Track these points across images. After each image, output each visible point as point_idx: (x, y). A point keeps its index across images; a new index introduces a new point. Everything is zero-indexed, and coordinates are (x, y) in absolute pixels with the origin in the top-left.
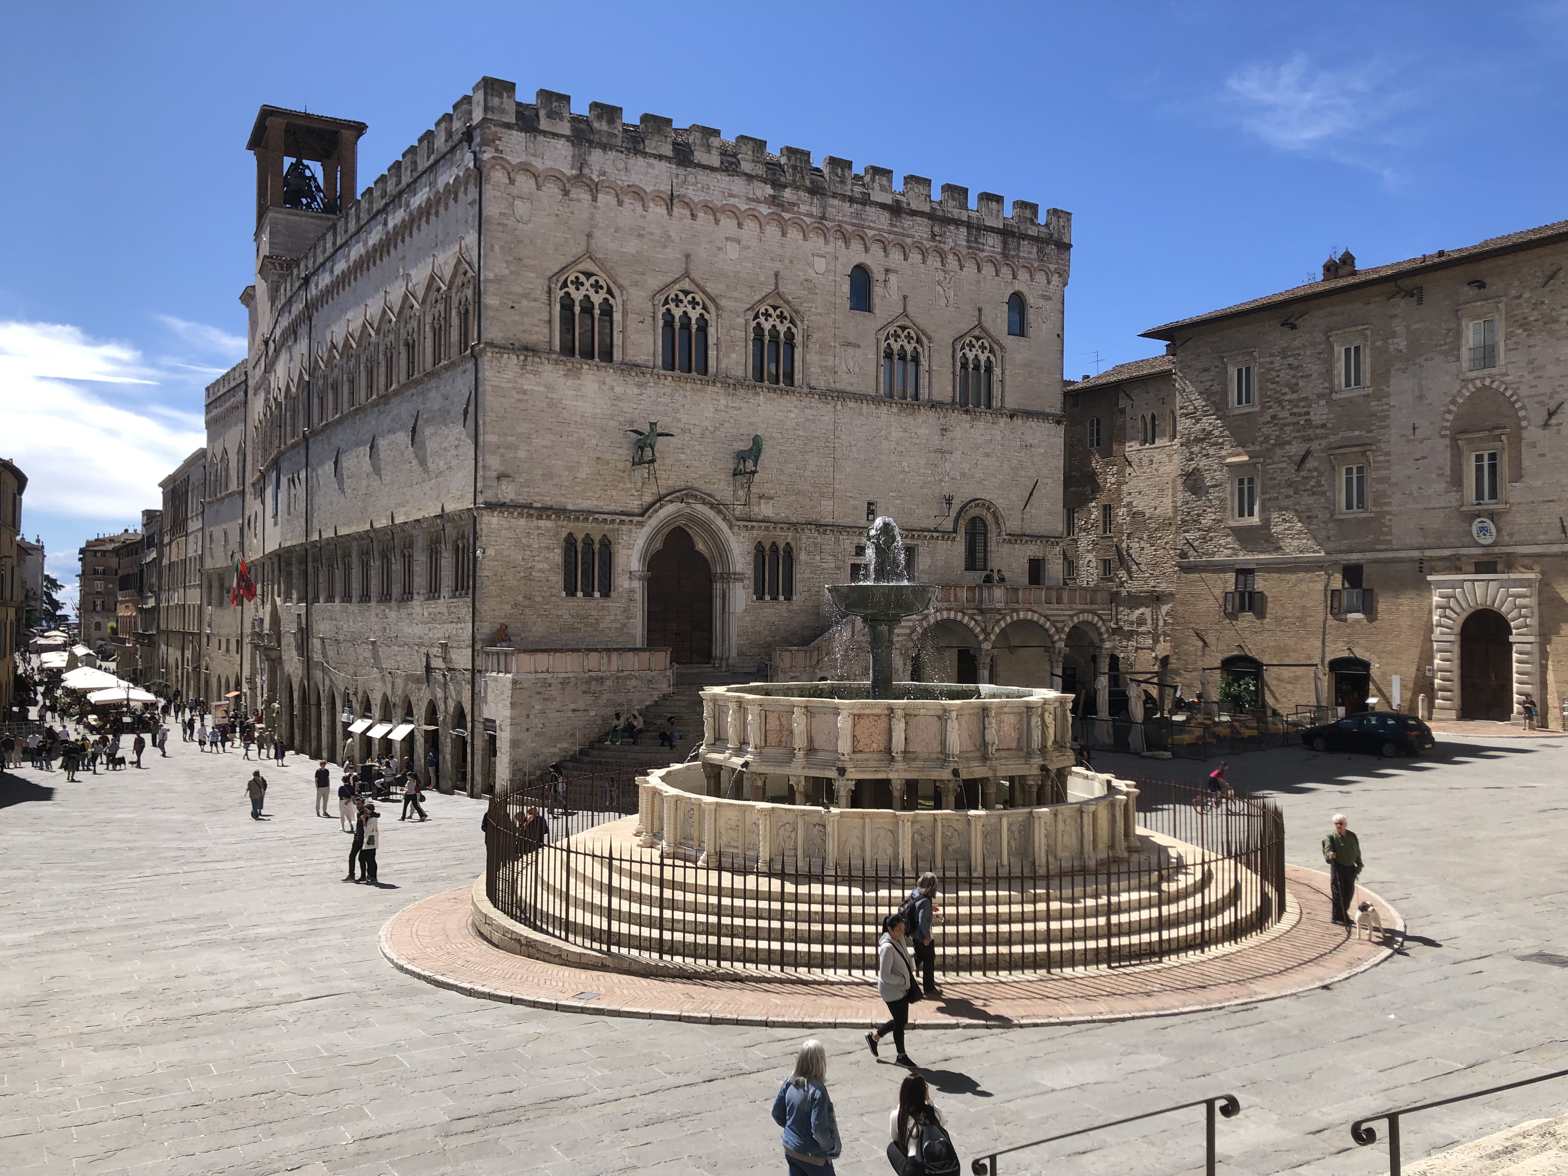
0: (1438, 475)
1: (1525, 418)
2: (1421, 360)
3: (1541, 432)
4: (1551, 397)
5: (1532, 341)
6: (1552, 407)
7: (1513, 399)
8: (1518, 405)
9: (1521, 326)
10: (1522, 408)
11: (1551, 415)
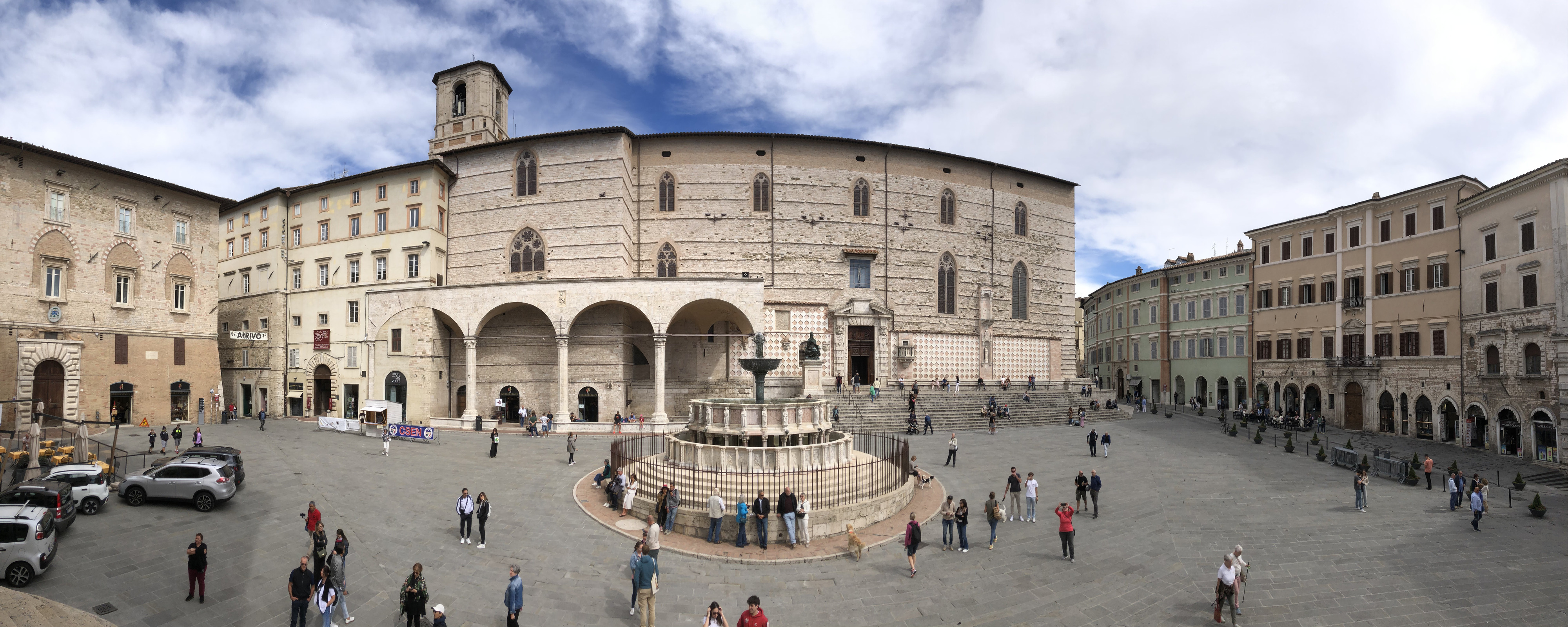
0: (25, 276)
1: (78, 255)
2: (20, 201)
3: (86, 265)
4: (92, 248)
5: (83, 214)
6: (93, 254)
7: (73, 243)
8: (75, 247)
9: (78, 204)
10: (78, 249)
11: (93, 258)
